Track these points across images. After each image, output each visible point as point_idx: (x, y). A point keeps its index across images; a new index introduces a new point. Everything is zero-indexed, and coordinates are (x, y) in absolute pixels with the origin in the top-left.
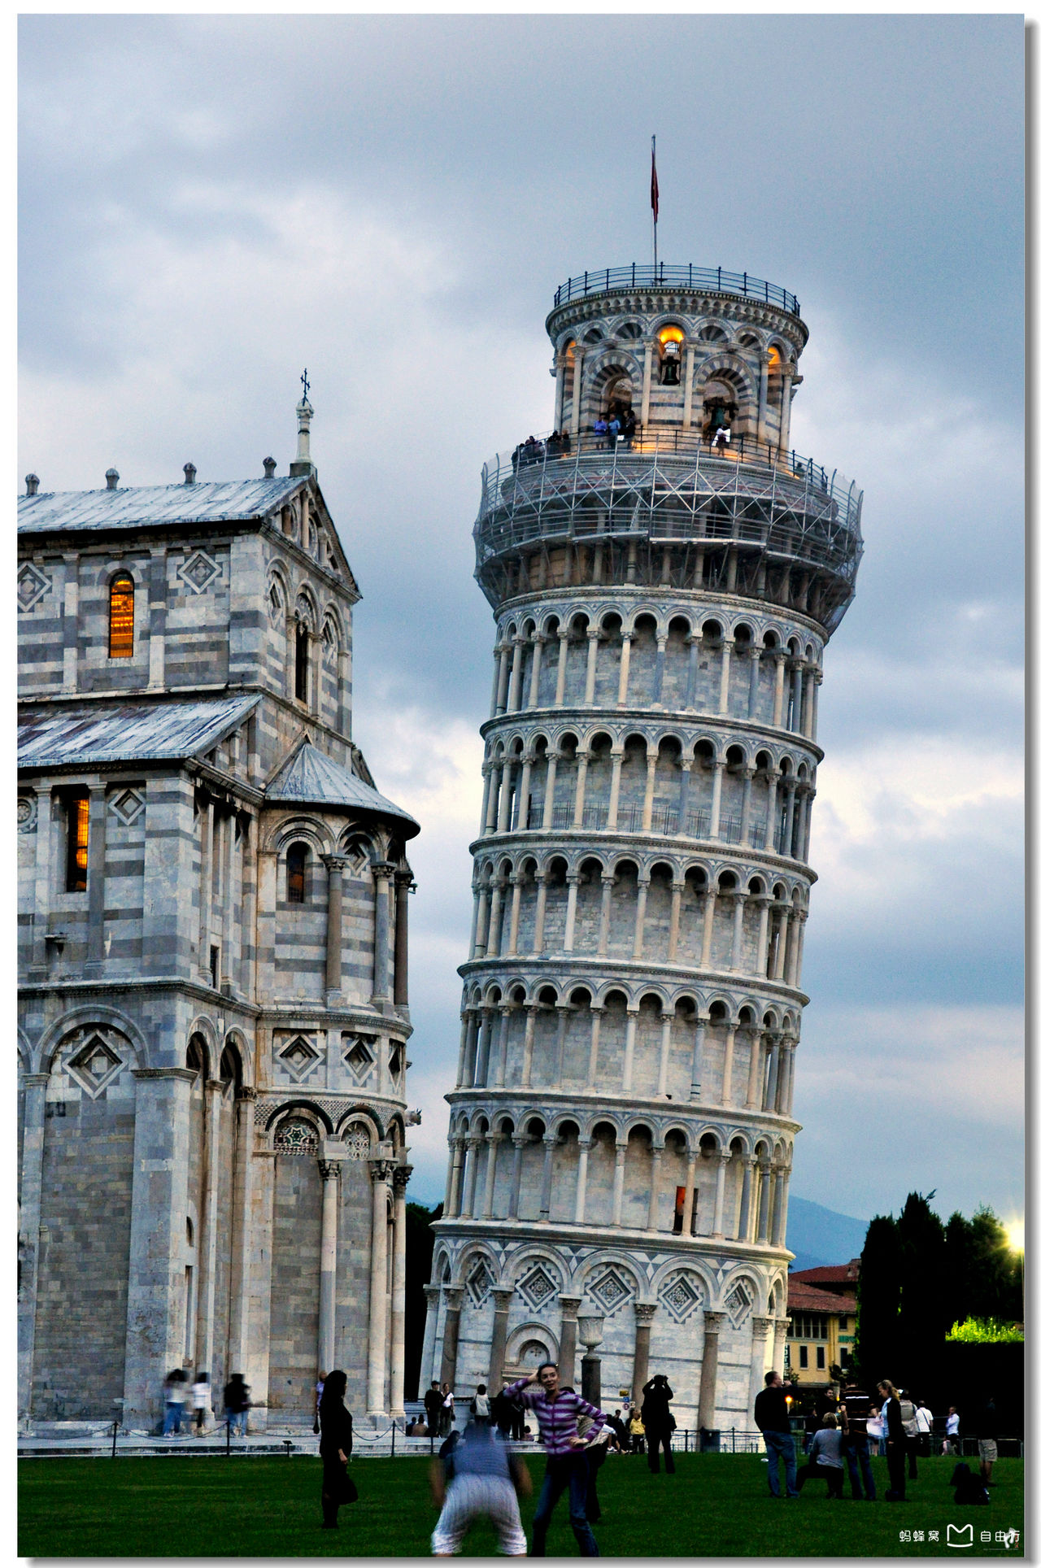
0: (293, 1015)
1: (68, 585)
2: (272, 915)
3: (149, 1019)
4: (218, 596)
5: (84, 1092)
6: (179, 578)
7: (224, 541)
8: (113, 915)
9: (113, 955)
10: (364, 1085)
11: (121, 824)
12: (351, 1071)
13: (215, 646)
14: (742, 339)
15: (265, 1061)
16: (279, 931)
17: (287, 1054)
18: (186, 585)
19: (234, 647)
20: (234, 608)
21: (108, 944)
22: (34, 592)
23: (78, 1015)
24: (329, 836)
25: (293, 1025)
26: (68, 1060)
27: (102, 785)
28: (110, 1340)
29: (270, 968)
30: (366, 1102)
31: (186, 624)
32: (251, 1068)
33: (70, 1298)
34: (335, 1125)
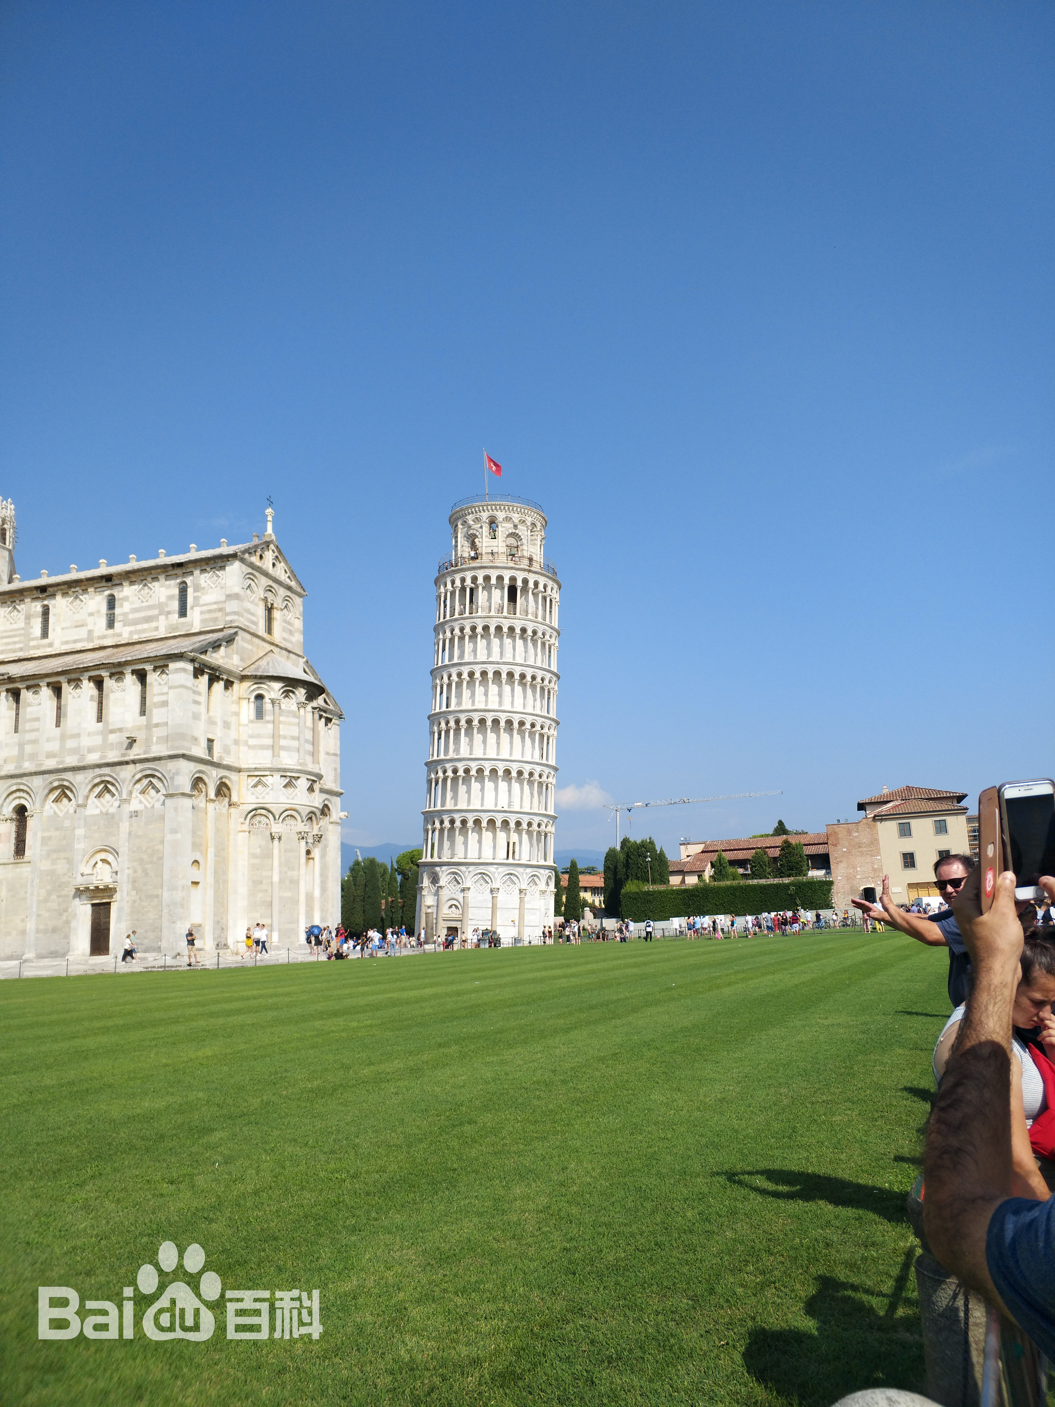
0: (256, 769)
1: (161, 589)
2: (247, 725)
3: (170, 770)
4: (222, 588)
5: (145, 805)
6: (206, 582)
7: (223, 564)
8: (157, 725)
9: (157, 743)
10: (293, 798)
11: (160, 684)
12: (286, 793)
13: (220, 610)
14: (520, 521)
15: (243, 790)
16: (250, 732)
17: (255, 786)
18: (209, 585)
19: (228, 610)
20: (228, 593)
21: (155, 739)
22: (148, 593)
23: (142, 771)
24: (273, 689)
25: (256, 773)
26: (139, 792)
27: (152, 667)
28: (157, 917)
29: (246, 748)
30: (294, 806)
31: (208, 602)
32: (236, 793)
33: (140, 898)
34: (277, 817)
